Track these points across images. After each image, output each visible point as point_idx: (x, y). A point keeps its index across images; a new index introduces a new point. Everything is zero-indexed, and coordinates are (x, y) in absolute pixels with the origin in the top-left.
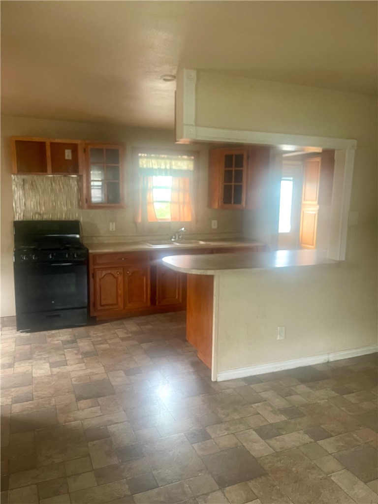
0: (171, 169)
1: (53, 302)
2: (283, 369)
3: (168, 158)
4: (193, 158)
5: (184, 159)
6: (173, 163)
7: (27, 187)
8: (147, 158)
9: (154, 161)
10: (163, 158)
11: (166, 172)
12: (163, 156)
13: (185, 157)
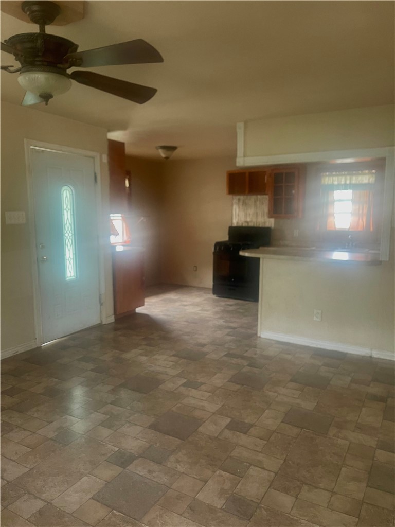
0: (350, 184)
1: (233, 280)
2: (319, 347)
3: (348, 175)
4: (374, 171)
5: (365, 174)
6: (354, 178)
7: (241, 203)
8: (329, 176)
9: (336, 178)
10: (344, 175)
11: (345, 187)
12: (343, 173)
13: (367, 172)
